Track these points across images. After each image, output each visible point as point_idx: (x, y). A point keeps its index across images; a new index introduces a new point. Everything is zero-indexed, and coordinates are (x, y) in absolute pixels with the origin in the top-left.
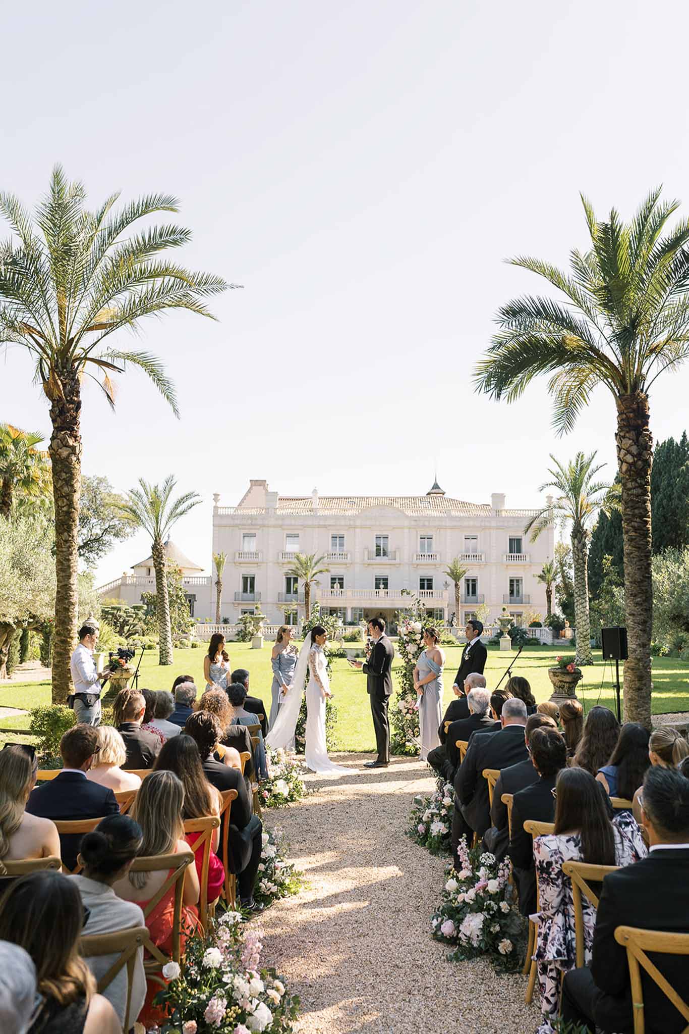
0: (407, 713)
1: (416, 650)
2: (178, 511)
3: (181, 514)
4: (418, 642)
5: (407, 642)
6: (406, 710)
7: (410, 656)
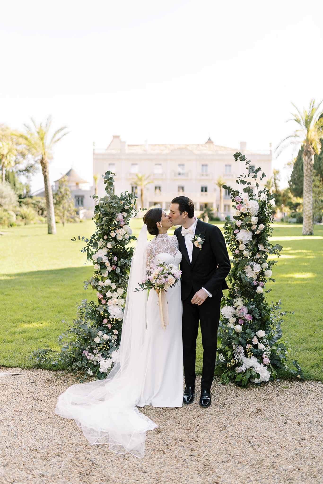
0: (236, 323)
1: (250, 238)
2: (56, 138)
3: (58, 140)
4: (254, 227)
5: (237, 228)
6: (235, 320)
7: (242, 247)
